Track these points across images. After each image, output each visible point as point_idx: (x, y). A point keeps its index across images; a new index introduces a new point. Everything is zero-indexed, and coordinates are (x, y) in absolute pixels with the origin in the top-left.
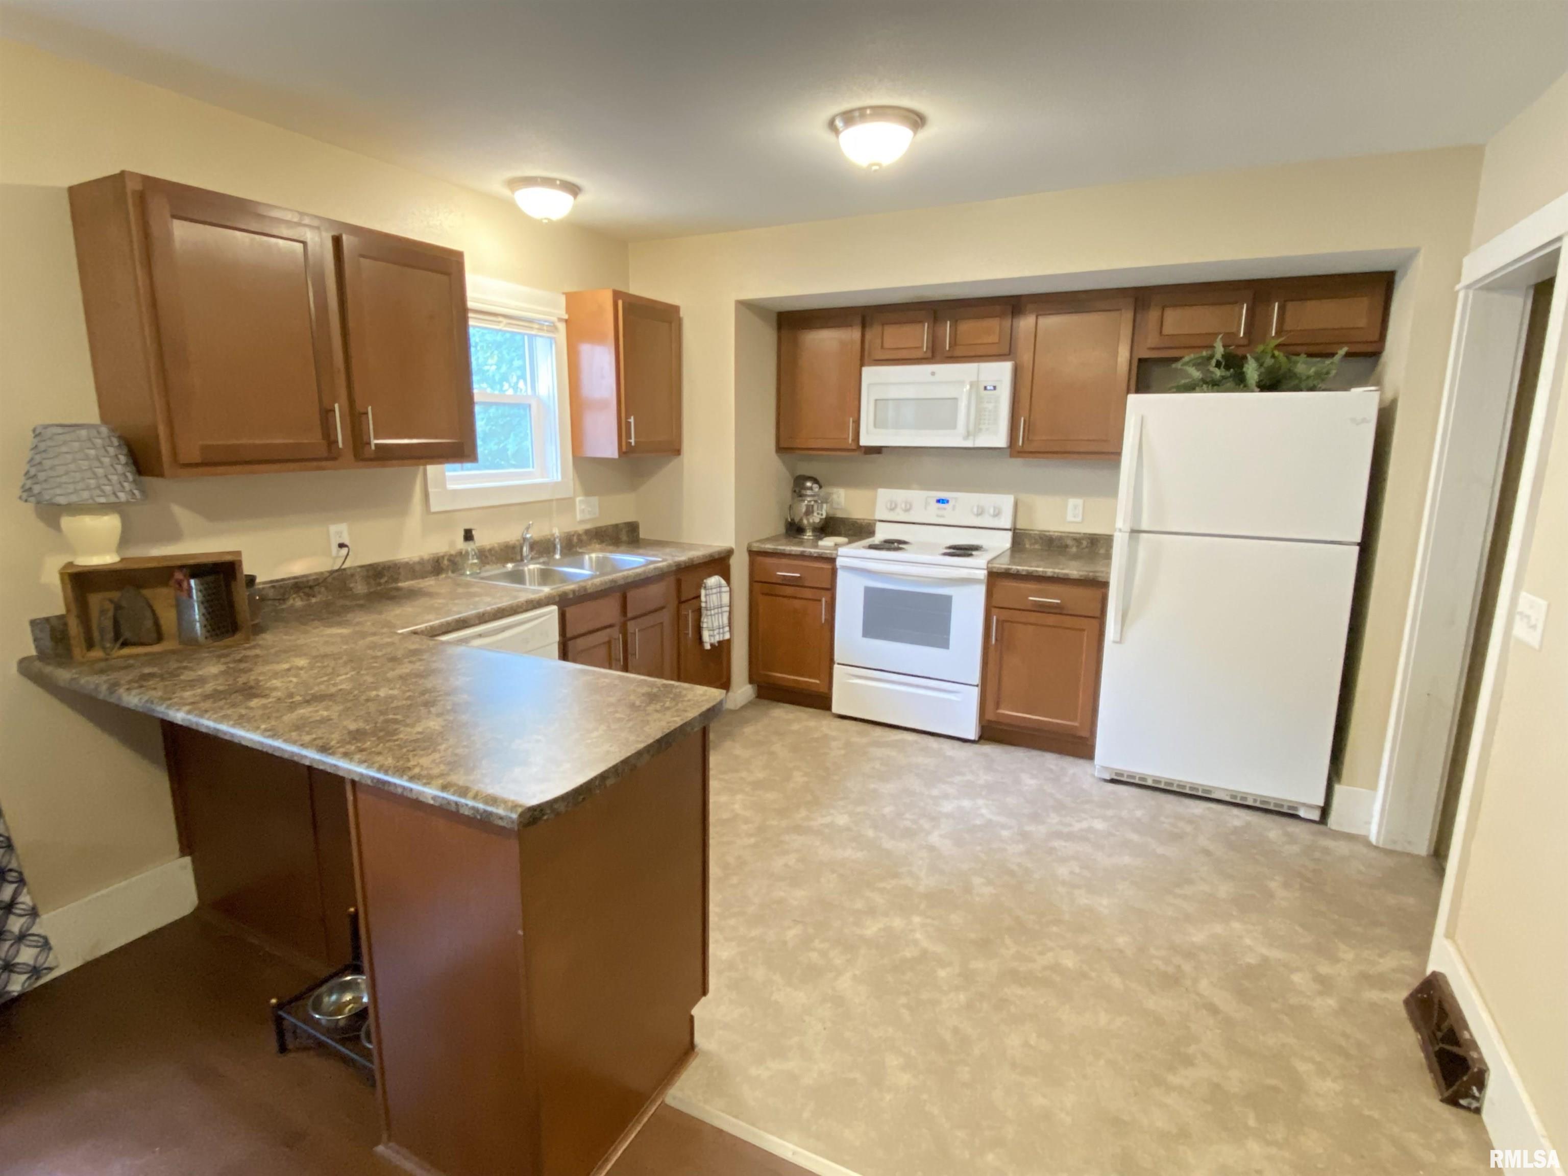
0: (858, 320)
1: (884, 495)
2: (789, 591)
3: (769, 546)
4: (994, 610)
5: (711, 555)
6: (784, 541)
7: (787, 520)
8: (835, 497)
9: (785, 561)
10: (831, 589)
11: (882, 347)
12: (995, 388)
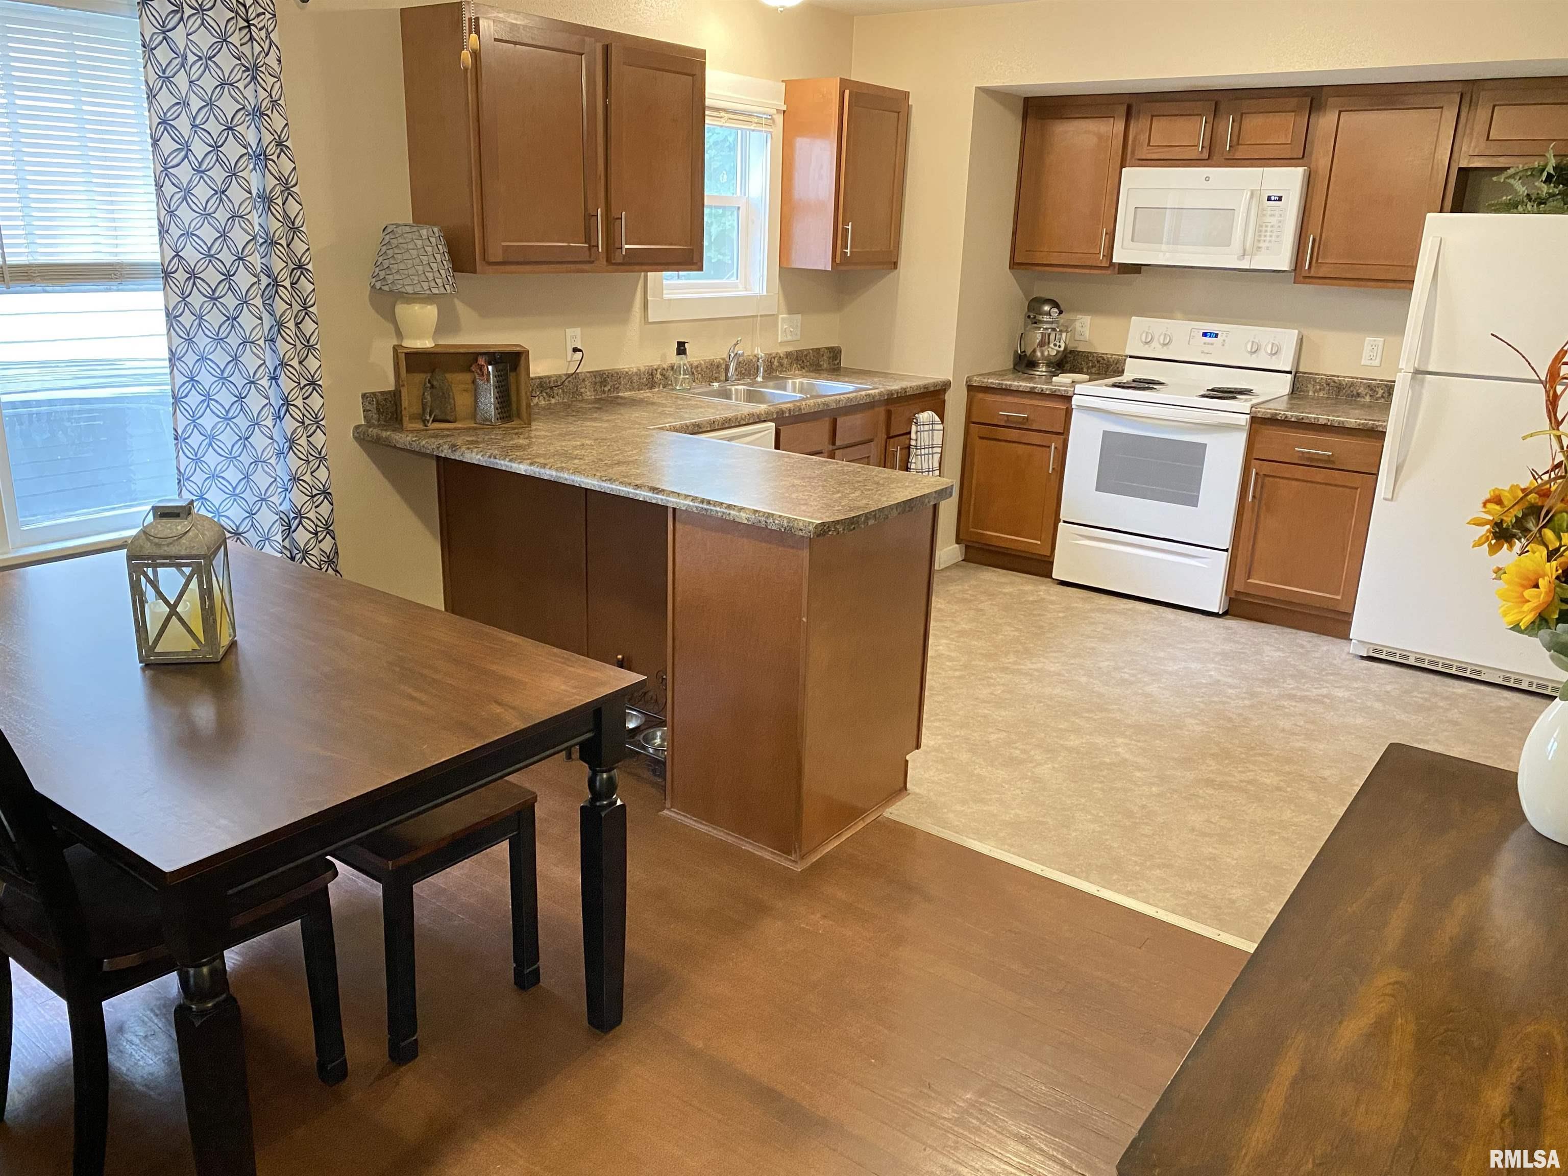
0: (1123, 109)
1: (1138, 324)
2: (1013, 434)
3: (993, 381)
4: (1254, 462)
5: (925, 387)
6: (1011, 376)
7: (1016, 351)
8: (1078, 324)
9: (1010, 399)
10: (1064, 433)
11: (1149, 145)
12: (1280, 199)
